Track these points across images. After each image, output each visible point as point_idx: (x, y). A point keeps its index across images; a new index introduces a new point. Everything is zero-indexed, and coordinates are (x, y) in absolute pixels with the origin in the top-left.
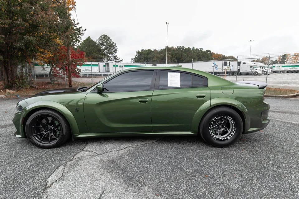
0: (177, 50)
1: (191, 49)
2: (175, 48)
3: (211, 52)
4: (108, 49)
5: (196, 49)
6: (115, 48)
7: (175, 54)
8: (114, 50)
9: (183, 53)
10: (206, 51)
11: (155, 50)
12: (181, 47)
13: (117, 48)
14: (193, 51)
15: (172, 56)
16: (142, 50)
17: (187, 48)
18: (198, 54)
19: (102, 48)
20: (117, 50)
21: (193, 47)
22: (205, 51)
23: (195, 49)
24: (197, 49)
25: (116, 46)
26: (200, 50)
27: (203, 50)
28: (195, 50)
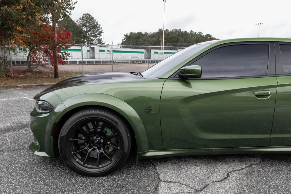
0: (172, 34)
1: (189, 33)
2: (169, 31)
3: (212, 37)
4: (91, 31)
5: (194, 32)
6: (99, 30)
7: (170, 38)
8: (98, 32)
9: (180, 38)
10: (206, 35)
11: (146, 33)
12: (176, 30)
13: (102, 29)
14: (191, 35)
15: (167, 40)
16: (131, 33)
17: (184, 31)
18: (197, 39)
19: (84, 30)
20: (102, 32)
21: (192, 31)
22: (205, 35)
23: (193, 33)
24: (196, 33)
25: (101, 27)
26: (199, 35)
27: (202, 35)
28: (193, 34)
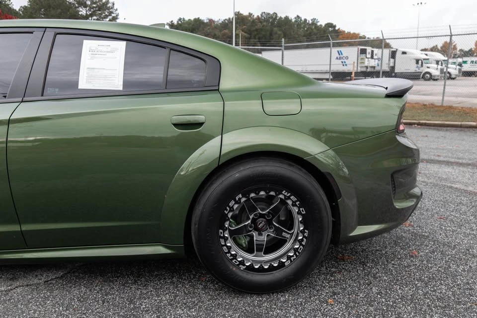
0: (261, 22)
1: (293, 20)
2: (255, 16)
3: (337, 28)
4: (96, 15)
5: (303, 19)
6: (112, 13)
7: (257, 30)
8: (110, 17)
9: (275, 29)
10: (325, 25)
11: (211, 21)
12: (269, 14)
13: (117, 12)
14: (297, 26)
15: (250, 34)
16: (180, 19)
17: (283, 16)
18: (308, 32)
19: (80, 13)
20: (117, 18)
21: (298, 16)
22: (323, 25)
23: (301, 20)
24: (305, 20)
25: (115, 8)
26: (313, 24)
27: (319, 24)
28: (300, 23)
